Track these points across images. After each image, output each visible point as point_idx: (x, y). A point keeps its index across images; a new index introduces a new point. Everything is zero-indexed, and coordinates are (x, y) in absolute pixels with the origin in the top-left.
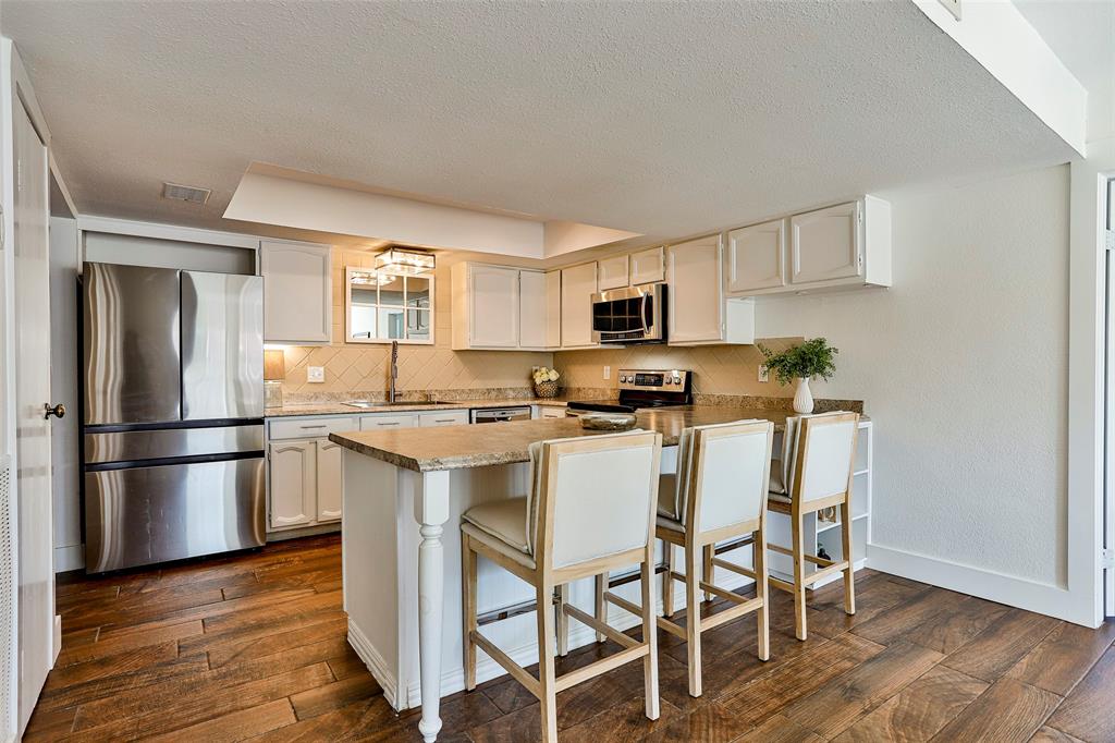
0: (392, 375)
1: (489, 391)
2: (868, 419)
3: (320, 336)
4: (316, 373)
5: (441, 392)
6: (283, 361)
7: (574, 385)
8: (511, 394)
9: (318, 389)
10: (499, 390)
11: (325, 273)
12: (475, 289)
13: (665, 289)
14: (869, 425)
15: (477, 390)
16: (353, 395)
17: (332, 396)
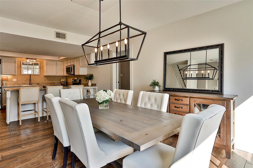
0: (30, 80)
1: (52, 83)
2: (96, 86)
3: (15, 74)
4: (15, 80)
5: (41, 83)
6: (7, 78)
7: (68, 82)
8: (56, 84)
9: (15, 83)
10: (54, 83)
11: (15, 63)
12: (47, 65)
13: (74, 66)
14: (97, 87)
15: (49, 83)
16: (22, 84)
17: (18, 84)
